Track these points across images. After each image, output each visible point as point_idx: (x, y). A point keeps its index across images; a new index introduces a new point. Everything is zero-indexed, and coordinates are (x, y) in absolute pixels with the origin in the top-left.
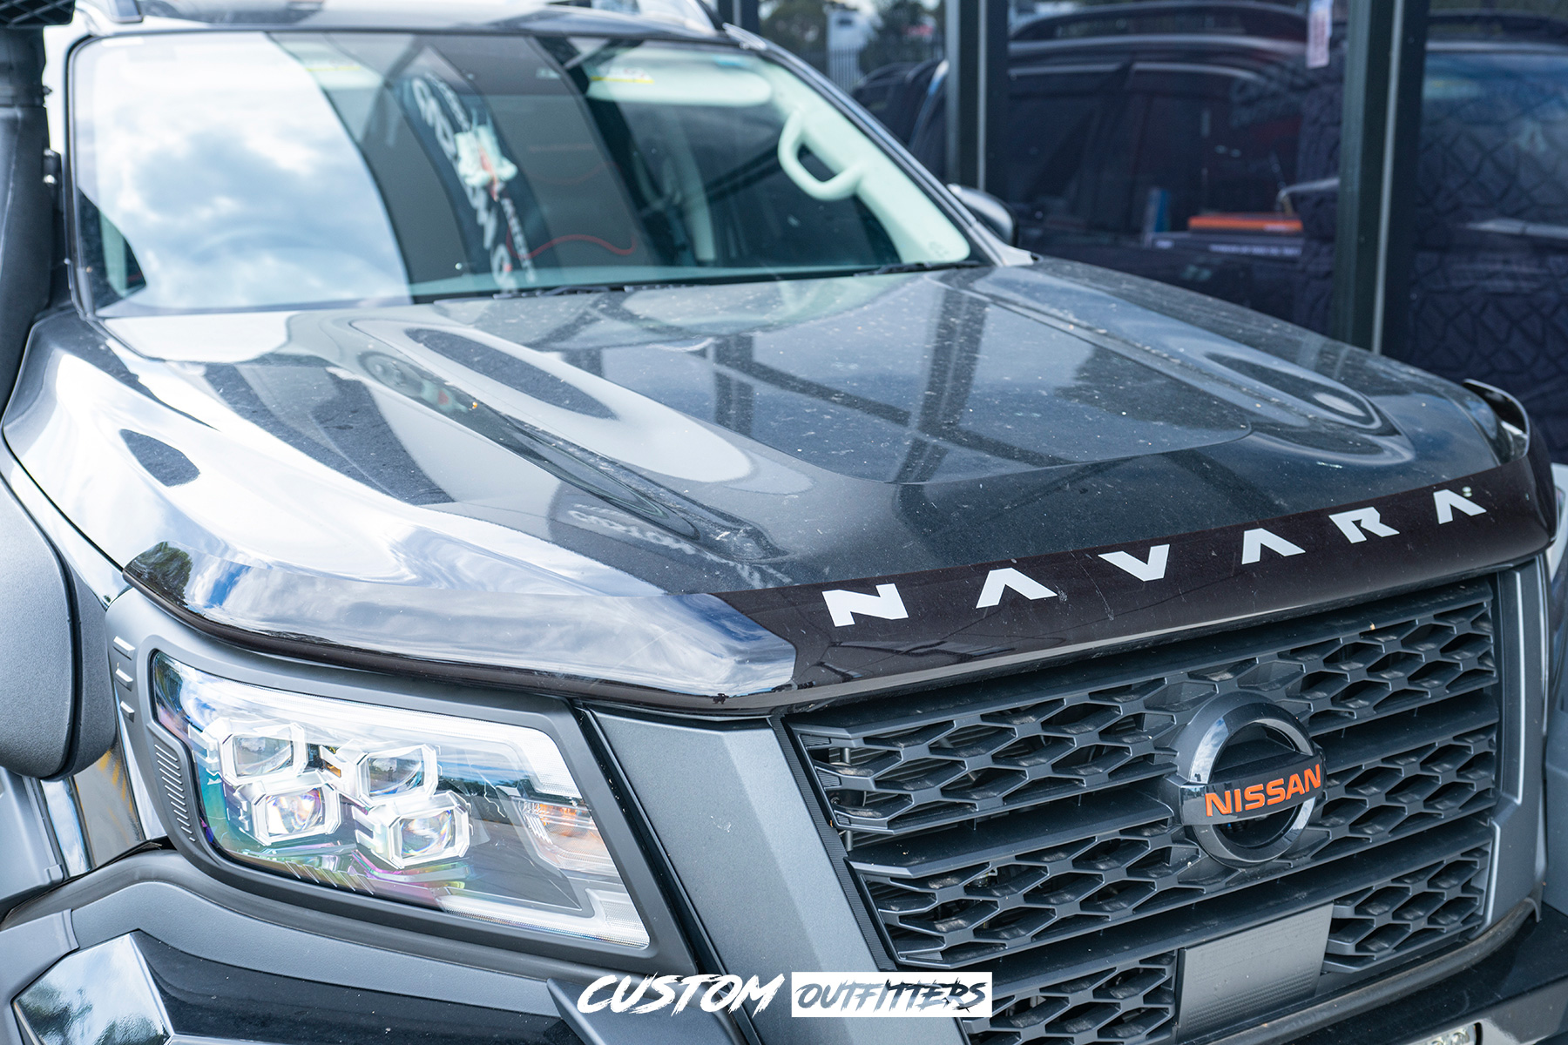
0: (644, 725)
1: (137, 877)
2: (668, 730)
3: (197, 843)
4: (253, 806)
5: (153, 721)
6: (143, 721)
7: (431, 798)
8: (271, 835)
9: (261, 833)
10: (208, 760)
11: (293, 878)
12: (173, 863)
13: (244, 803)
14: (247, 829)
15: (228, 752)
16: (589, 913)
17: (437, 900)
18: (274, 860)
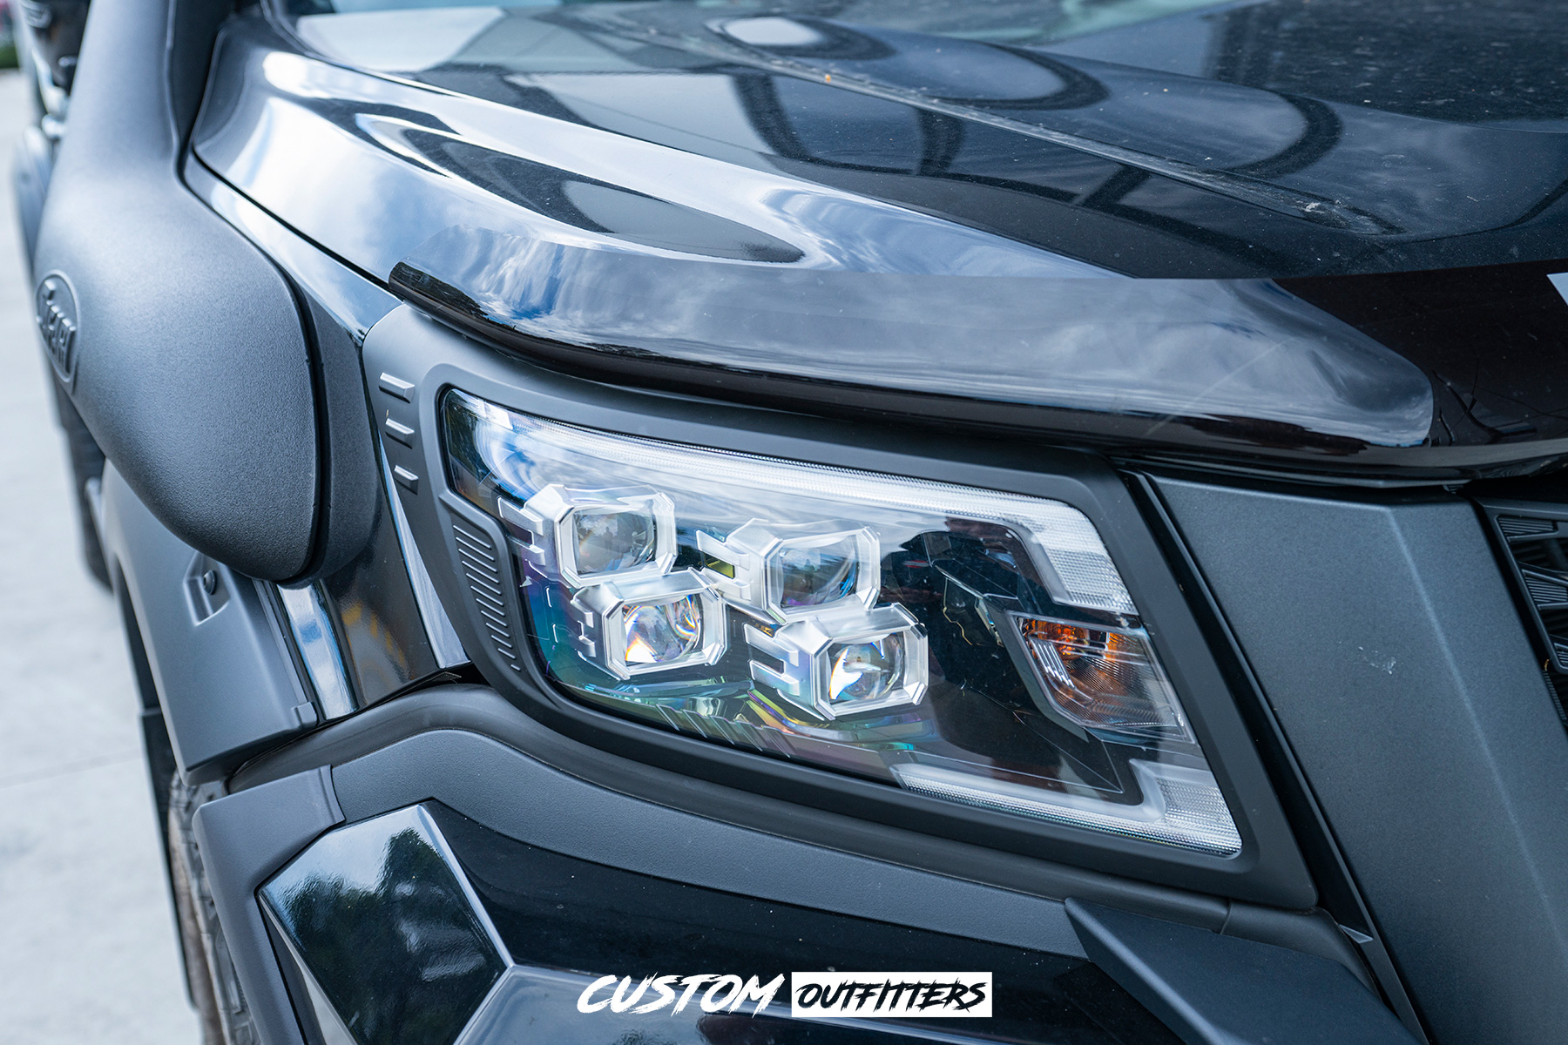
0: (1245, 496)
1: (426, 722)
2: (1288, 503)
3: (524, 674)
4: (605, 621)
5: (448, 491)
6: (434, 490)
7: (869, 613)
8: (629, 664)
9: (615, 661)
10: (533, 548)
11: (668, 728)
12: (481, 703)
13: (589, 616)
14: (593, 653)
15: (565, 538)
16: (1134, 795)
17: (891, 769)
18: (638, 701)
